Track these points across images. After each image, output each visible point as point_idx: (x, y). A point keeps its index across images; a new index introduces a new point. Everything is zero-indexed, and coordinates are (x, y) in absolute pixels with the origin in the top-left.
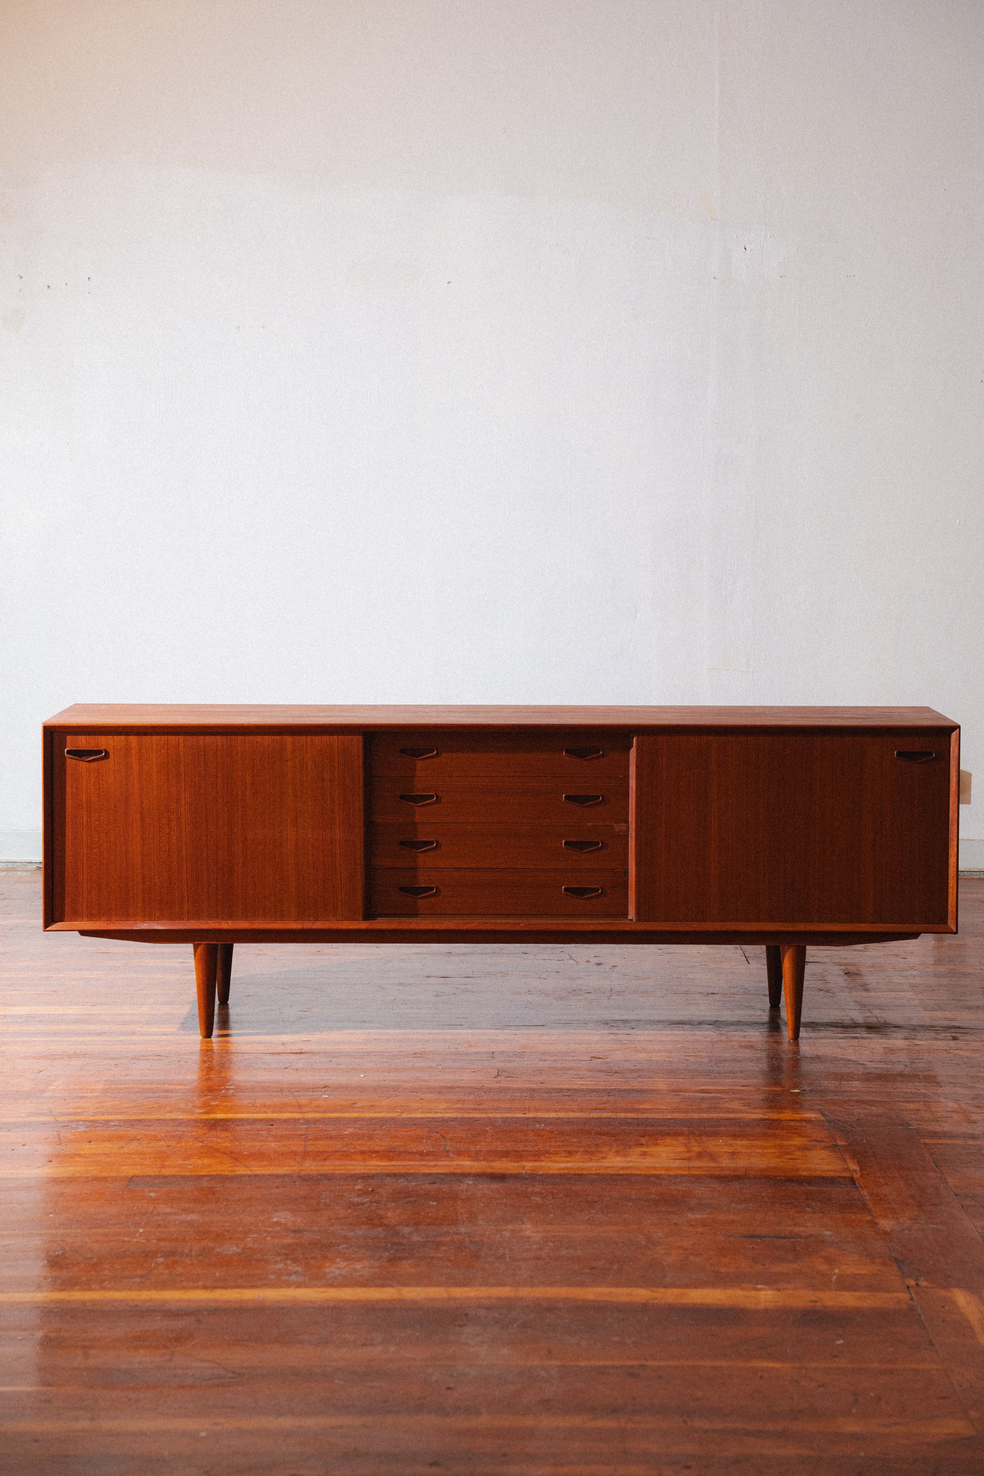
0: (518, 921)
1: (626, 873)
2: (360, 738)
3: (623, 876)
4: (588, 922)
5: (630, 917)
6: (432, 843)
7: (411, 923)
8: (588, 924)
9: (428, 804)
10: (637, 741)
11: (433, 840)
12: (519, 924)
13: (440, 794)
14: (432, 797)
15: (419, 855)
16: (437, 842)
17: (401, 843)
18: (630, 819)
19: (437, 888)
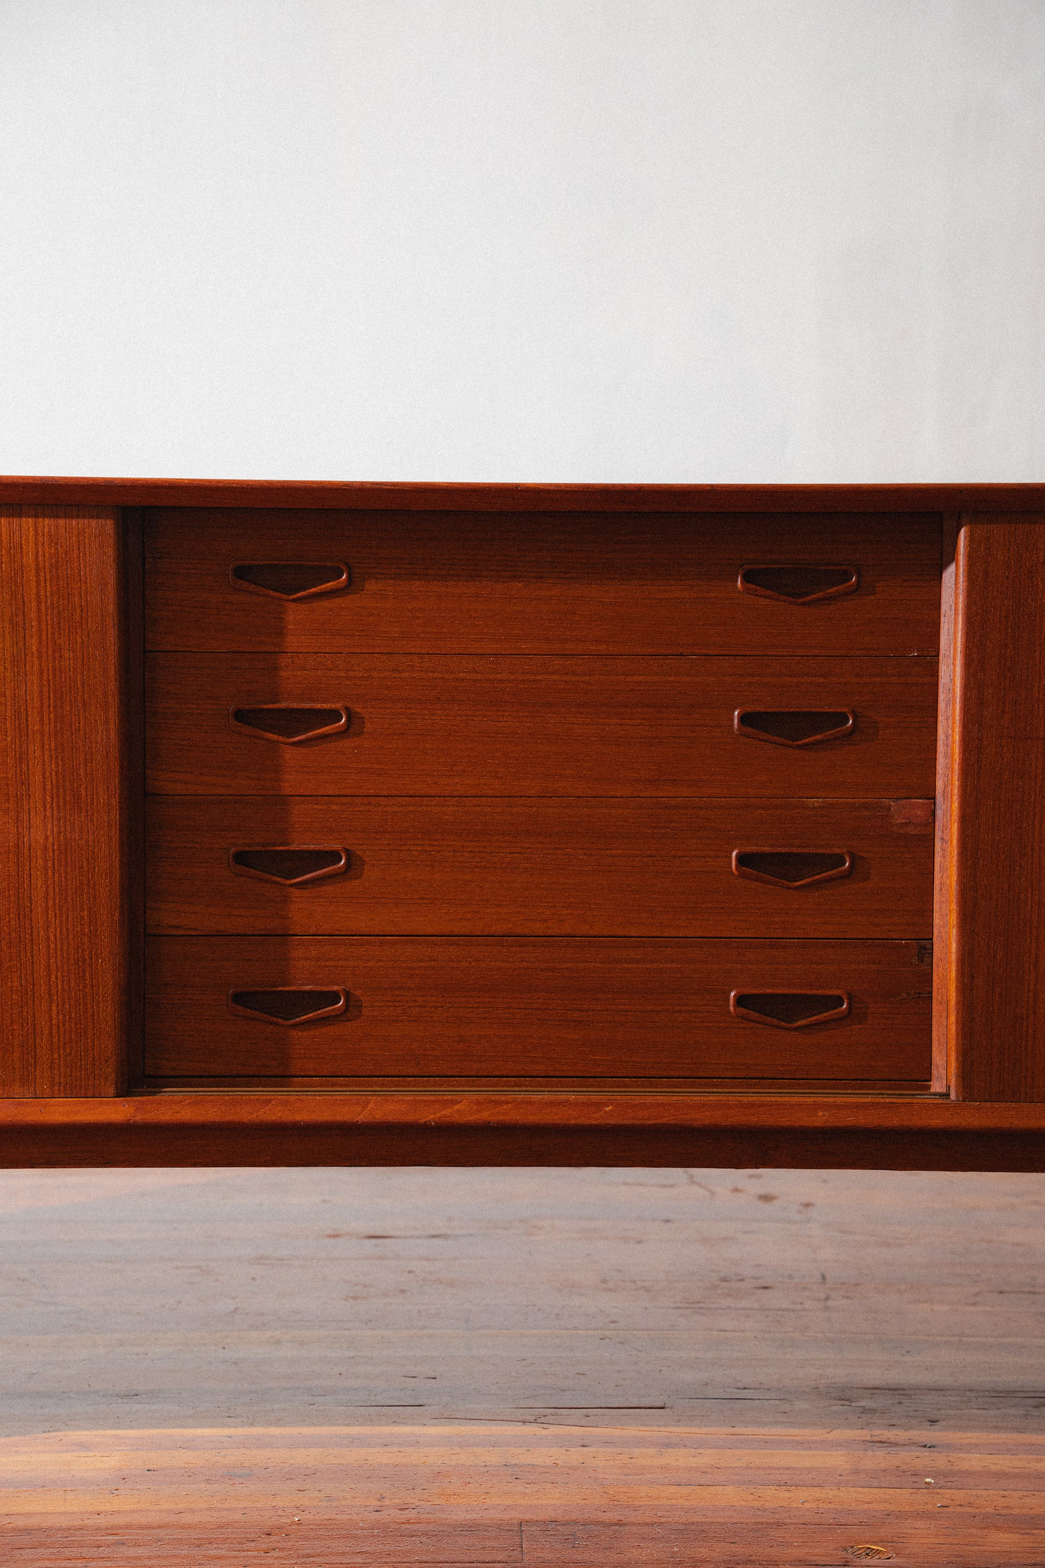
0: (595, 1098)
1: (925, 949)
2: (109, 525)
3: (915, 960)
4: (810, 1100)
5: (937, 1086)
6: (335, 857)
7: (268, 1102)
8: (816, 1107)
9: (324, 737)
10: (971, 540)
11: (337, 847)
12: (599, 1105)
13: (358, 708)
14: (334, 716)
15: (296, 892)
16: (349, 854)
17: (241, 858)
18: (939, 785)
19: (348, 995)
